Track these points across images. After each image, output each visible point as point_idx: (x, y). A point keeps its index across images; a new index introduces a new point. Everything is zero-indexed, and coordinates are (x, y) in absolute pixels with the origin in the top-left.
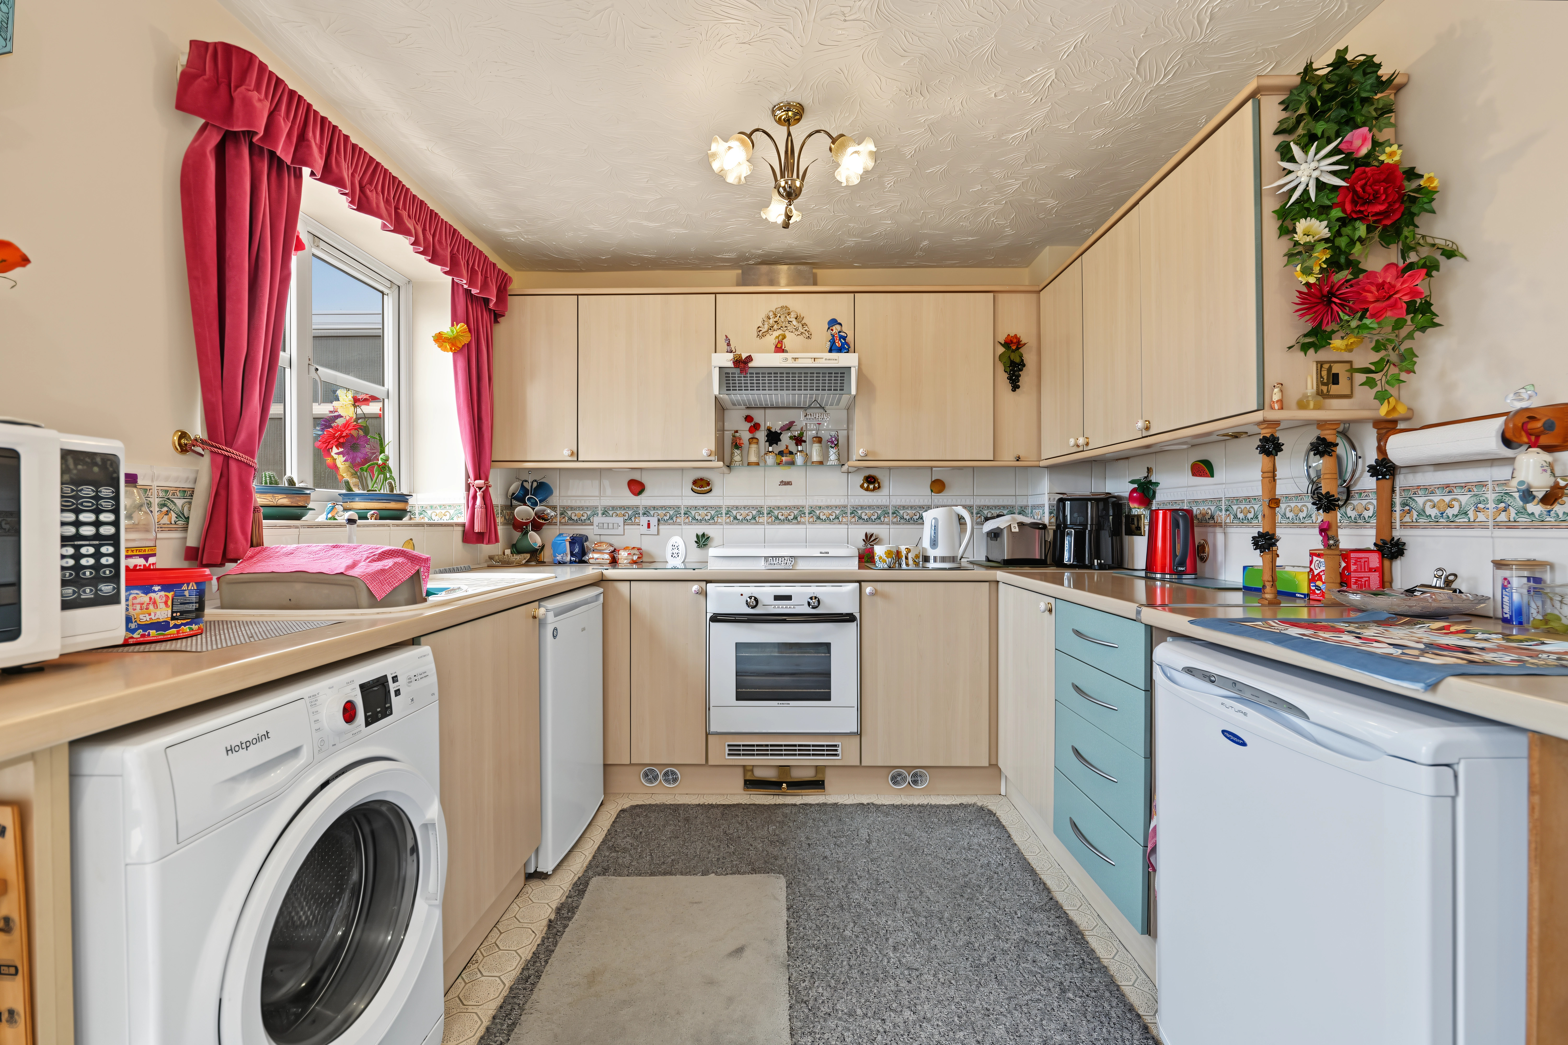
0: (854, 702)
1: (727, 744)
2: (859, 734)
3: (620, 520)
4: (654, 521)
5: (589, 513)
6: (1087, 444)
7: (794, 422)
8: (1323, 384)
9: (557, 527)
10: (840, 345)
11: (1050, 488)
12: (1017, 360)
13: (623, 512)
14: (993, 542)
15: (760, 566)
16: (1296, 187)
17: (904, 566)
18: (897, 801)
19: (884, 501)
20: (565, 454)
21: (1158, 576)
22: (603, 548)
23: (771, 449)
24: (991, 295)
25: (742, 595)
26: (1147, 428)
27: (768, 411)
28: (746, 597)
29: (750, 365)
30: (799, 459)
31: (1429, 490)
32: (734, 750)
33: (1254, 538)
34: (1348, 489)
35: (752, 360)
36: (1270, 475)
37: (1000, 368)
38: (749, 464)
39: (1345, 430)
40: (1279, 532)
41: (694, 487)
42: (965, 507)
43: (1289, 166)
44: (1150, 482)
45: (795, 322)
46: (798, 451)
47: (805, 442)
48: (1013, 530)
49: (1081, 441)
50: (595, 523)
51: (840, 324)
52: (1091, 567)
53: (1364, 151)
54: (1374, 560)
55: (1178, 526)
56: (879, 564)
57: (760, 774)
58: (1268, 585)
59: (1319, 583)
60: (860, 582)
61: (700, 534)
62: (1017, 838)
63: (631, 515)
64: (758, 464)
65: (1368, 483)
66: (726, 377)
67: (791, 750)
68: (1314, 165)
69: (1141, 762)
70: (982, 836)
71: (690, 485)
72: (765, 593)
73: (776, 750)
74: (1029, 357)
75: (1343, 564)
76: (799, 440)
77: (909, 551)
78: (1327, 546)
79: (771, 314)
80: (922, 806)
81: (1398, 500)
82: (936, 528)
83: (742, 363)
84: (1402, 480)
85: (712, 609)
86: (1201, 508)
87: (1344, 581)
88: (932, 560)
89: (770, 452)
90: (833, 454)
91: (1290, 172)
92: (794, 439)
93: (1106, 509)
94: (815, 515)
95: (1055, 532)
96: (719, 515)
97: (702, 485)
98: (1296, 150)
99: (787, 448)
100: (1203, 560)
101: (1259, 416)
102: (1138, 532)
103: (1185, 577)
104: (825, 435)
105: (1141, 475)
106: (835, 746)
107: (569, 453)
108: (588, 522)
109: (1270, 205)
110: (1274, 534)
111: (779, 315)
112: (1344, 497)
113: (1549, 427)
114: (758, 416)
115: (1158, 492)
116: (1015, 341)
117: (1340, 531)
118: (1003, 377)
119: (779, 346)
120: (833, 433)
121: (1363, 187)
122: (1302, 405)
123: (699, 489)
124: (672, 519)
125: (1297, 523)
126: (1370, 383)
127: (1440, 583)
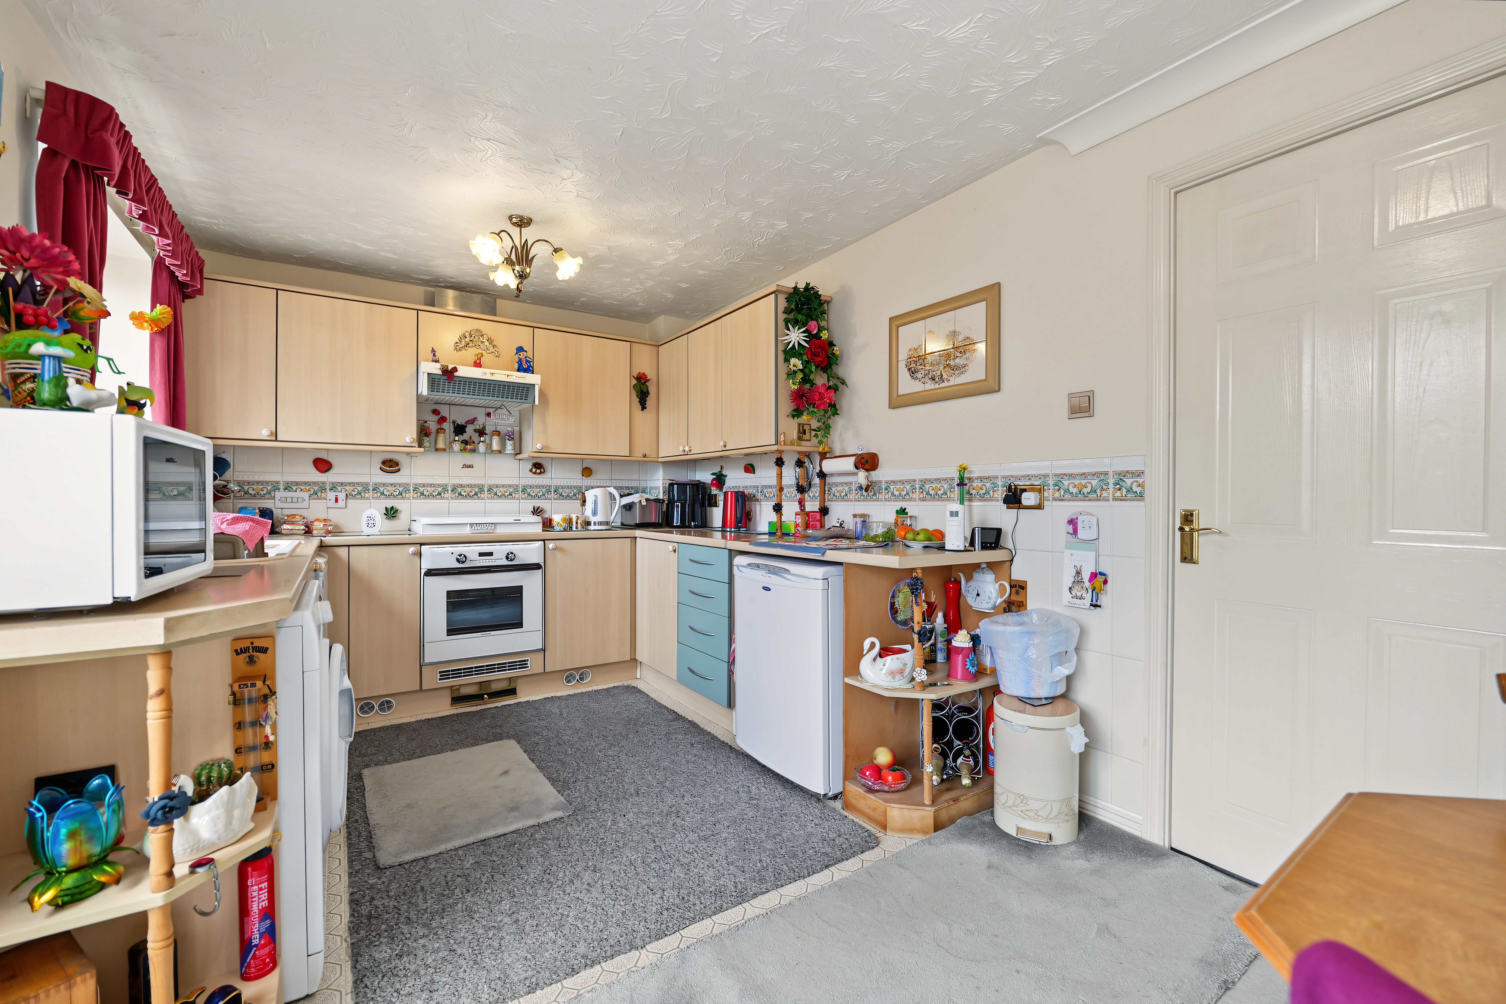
0: (540, 626)
1: (438, 671)
2: (544, 650)
3: (306, 495)
4: (342, 496)
5: (269, 488)
6: (690, 451)
7: (476, 418)
8: (801, 433)
9: (231, 501)
10: (525, 367)
11: (664, 476)
12: (645, 390)
13: (308, 488)
14: (628, 512)
15: (467, 531)
16: (790, 342)
17: (574, 529)
18: (572, 692)
19: (548, 482)
20: (265, 433)
21: (728, 530)
22: (297, 520)
23: (457, 438)
24: (629, 343)
25: (452, 553)
26: (725, 446)
27: (451, 406)
28: (456, 556)
29: (456, 374)
30: (482, 448)
31: (836, 484)
32: (444, 675)
33: (773, 506)
34: (810, 482)
35: (457, 371)
36: (780, 476)
37: (634, 394)
38: (437, 450)
39: (808, 455)
40: (783, 503)
41: (382, 466)
42: (615, 488)
43: (788, 332)
44: (722, 475)
45: (487, 343)
46: (480, 441)
47: (486, 434)
48: (643, 504)
49: (687, 449)
50: (277, 498)
51: (526, 351)
52: (690, 527)
53: (815, 332)
54: (818, 516)
55: (738, 501)
56: (557, 528)
57: (465, 691)
58: (779, 531)
59: (799, 528)
60: (544, 540)
61: (389, 506)
62: (652, 695)
63: (318, 491)
64: (444, 450)
65: (817, 480)
66: (432, 381)
67: (490, 669)
68: (797, 335)
69: (726, 620)
70: (632, 699)
71: (380, 465)
72: (472, 551)
73: (479, 670)
74: (652, 389)
75: (807, 518)
76: (481, 432)
77: (578, 518)
78: (802, 510)
79: (467, 334)
80: (589, 692)
81: (827, 489)
82: (596, 502)
83: (449, 373)
84: (829, 480)
85: (426, 565)
86: (749, 491)
87: (807, 526)
88: (592, 525)
89: (456, 441)
90: (509, 446)
91: (788, 335)
92: (478, 432)
93: (698, 490)
94: (493, 492)
95: (668, 505)
96: (407, 492)
97: (390, 465)
98: (790, 327)
99: (471, 438)
100: (750, 520)
101: (775, 448)
102: (715, 505)
103: (741, 529)
104: (502, 429)
105: (717, 470)
106: (525, 661)
107: (269, 433)
108: (270, 495)
109: (781, 348)
110: (781, 504)
111: (473, 336)
112: (808, 487)
113: (867, 462)
114: (444, 411)
115: (726, 480)
116: (644, 377)
117: (806, 503)
118: (636, 400)
119: (478, 361)
120: (509, 429)
121: (814, 348)
122: (792, 444)
123: (388, 468)
124: (360, 494)
125: (790, 499)
126: (816, 436)
127: (838, 525)
